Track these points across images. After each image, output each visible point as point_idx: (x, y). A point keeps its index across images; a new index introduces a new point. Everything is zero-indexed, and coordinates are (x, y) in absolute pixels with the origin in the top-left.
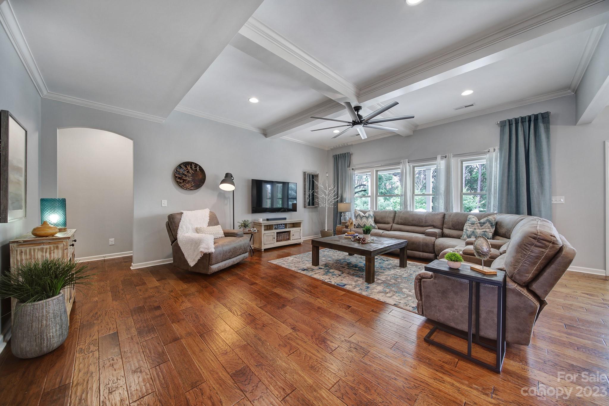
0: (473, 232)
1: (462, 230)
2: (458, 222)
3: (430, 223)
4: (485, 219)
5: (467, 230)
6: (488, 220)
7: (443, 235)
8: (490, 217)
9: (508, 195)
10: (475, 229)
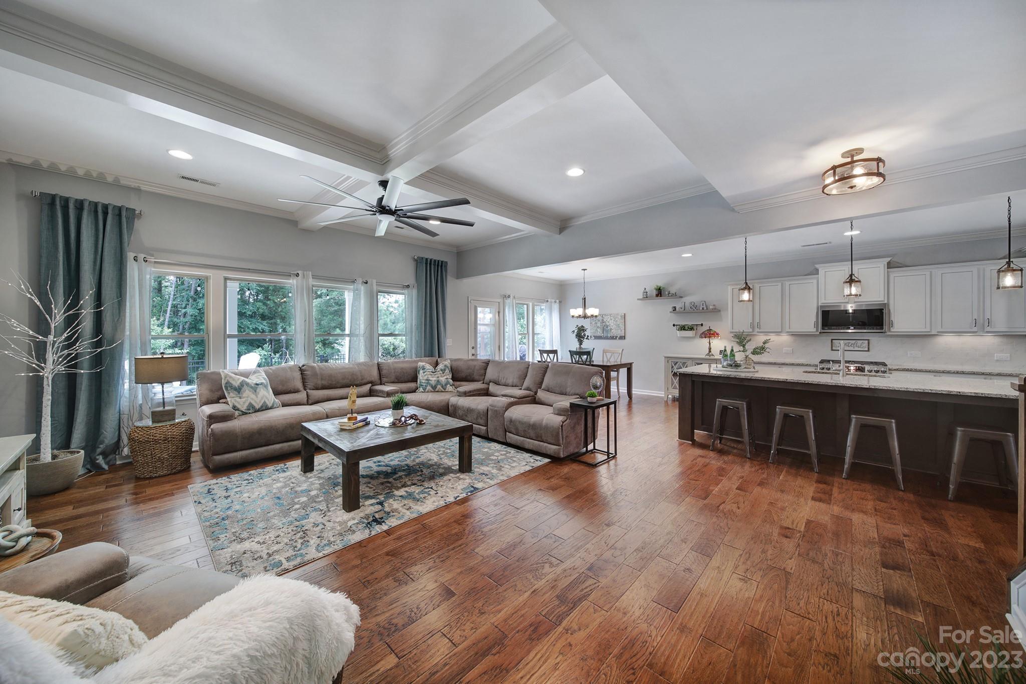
0: (438, 381)
2: (404, 373)
10: (438, 377)
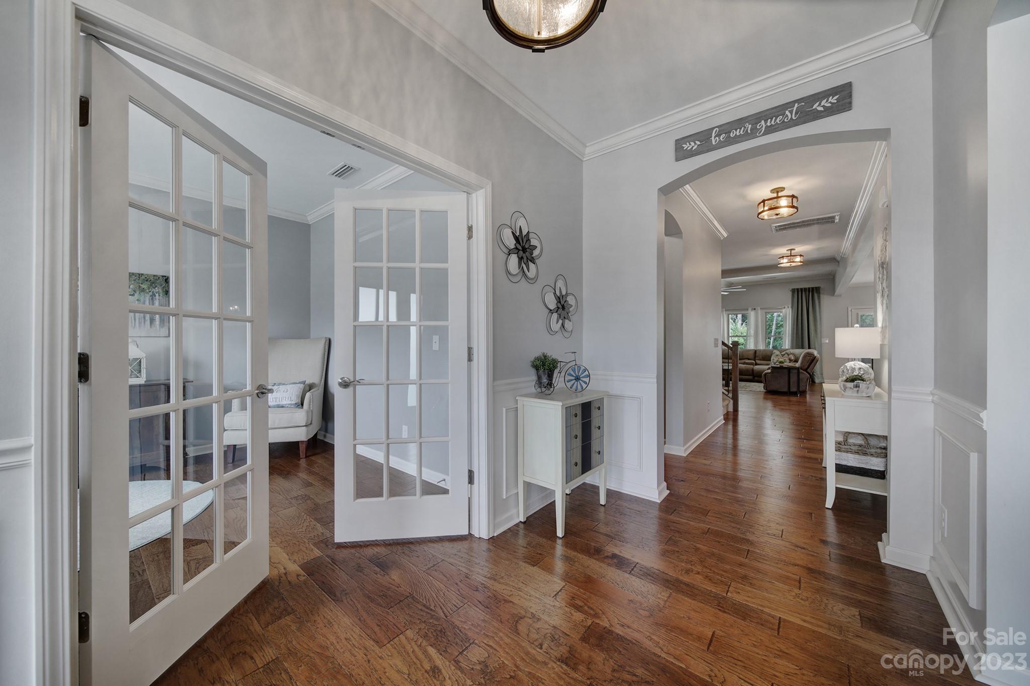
1: (770, 360)
3: (746, 357)
4: (785, 352)
5: (773, 360)
6: (786, 353)
7: (756, 364)
8: (787, 351)
9: (797, 337)
